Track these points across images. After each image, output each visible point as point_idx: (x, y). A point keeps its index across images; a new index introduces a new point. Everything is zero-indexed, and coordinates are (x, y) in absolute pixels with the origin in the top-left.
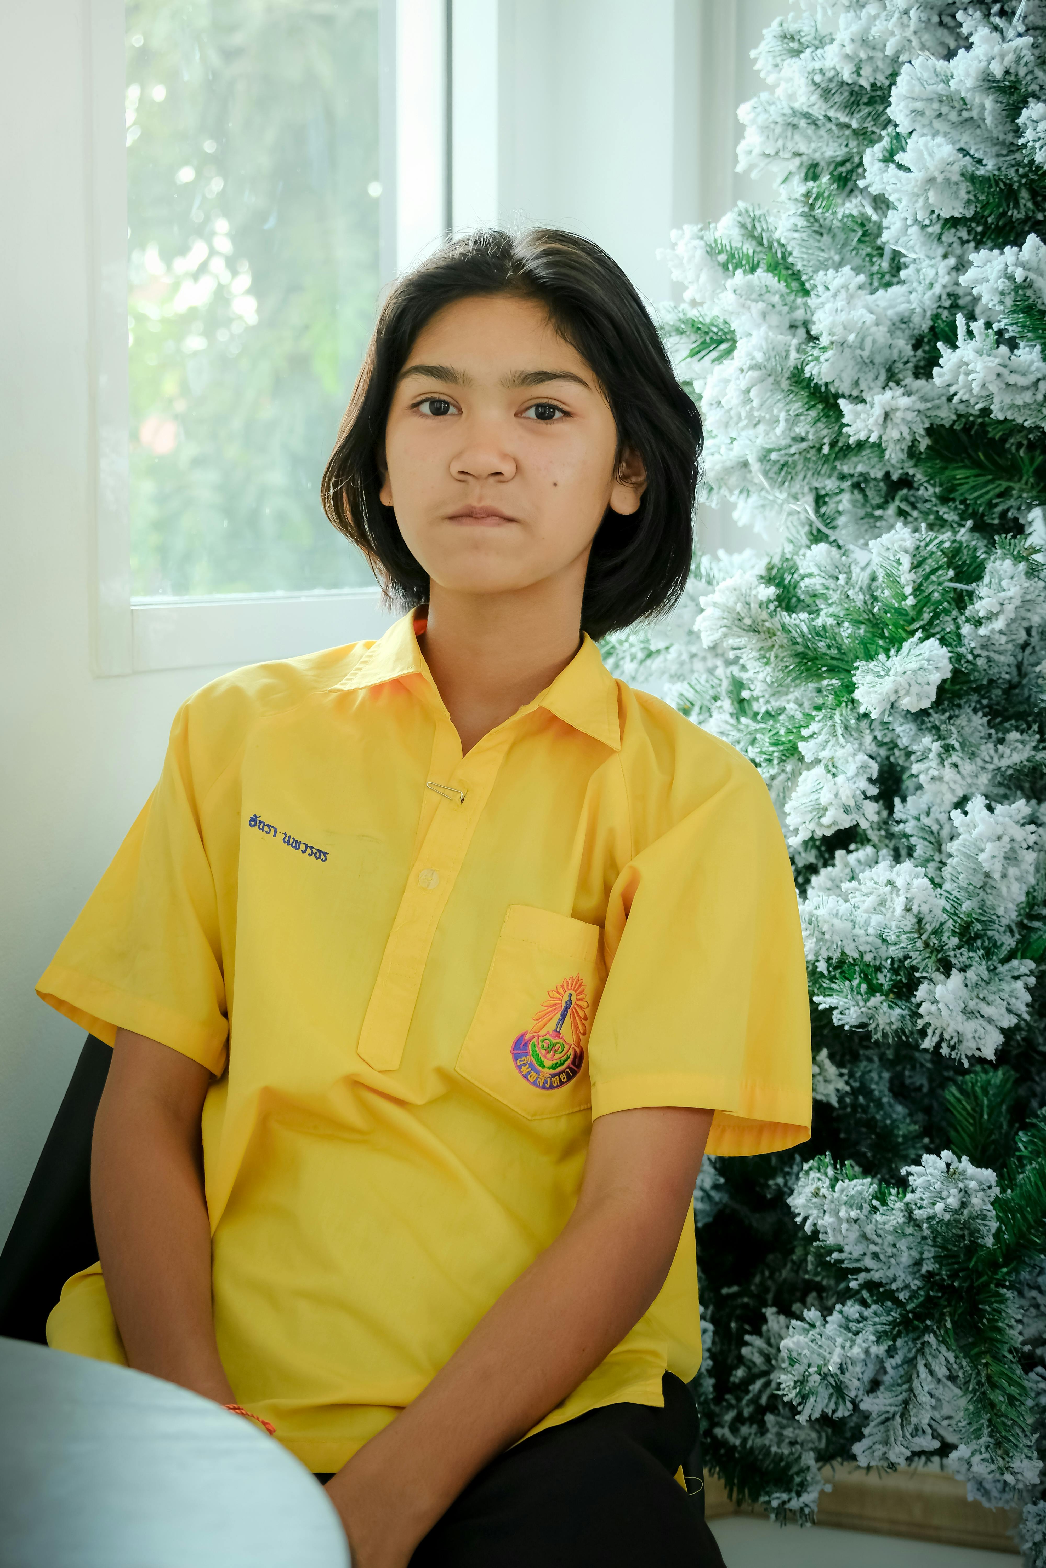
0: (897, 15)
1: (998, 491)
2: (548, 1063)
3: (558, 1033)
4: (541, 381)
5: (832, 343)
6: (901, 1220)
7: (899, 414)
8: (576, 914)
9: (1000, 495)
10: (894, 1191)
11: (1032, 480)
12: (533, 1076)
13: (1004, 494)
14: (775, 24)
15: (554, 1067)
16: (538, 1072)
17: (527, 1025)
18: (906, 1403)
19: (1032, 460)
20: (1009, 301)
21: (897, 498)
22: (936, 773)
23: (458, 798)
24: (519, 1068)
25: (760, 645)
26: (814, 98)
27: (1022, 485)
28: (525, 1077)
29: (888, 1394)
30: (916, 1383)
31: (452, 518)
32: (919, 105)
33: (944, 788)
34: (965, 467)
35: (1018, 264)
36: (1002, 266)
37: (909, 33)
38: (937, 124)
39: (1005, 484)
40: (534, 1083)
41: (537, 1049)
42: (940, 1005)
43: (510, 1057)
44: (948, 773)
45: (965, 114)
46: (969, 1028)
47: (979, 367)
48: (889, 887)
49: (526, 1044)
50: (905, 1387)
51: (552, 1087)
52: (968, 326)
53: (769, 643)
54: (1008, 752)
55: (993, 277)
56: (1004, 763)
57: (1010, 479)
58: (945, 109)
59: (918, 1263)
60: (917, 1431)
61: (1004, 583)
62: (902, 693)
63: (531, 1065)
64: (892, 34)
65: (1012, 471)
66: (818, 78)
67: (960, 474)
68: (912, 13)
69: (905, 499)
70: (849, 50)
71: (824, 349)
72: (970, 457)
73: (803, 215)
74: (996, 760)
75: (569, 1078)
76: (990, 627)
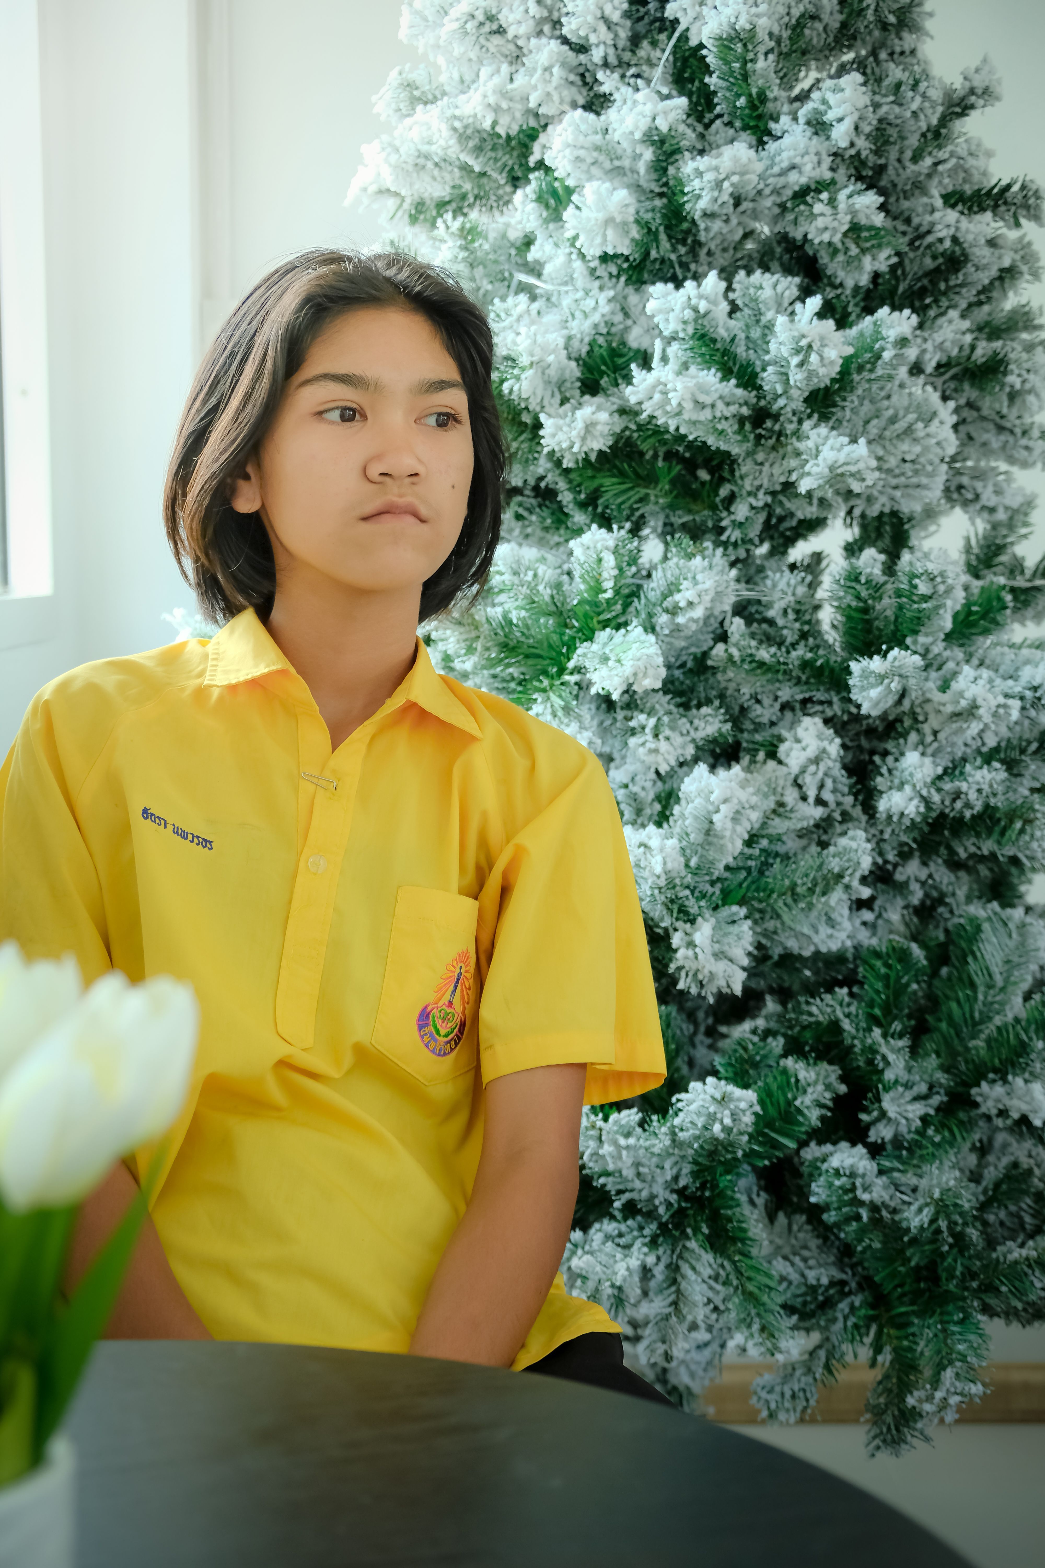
0: (539, 72)
1: (636, 497)
2: (443, 1032)
3: (450, 1004)
4: (442, 389)
5: (532, 364)
6: (668, 1143)
7: (599, 427)
8: (461, 892)
9: (641, 500)
10: (655, 1118)
11: (667, 487)
12: (432, 1045)
13: (643, 500)
14: (394, 74)
15: (446, 1036)
16: (436, 1041)
17: (429, 997)
18: (675, 1304)
19: (670, 469)
20: (690, 330)
21: (512, 504)
22: (653, 746)
23: (331, 787)
24: (422, 1037)
25: (464, 636)
26: (453, 142)
27: (657, 491)
28: (427, 1046)
29: (660, 1298)
30: (684, 1285)
31: (365, 519)
32: (582, 153)
33: (660, 759)
34: (614, 476)
35: (700, 297)
36: (685, 299)
37: (550, 88)
38: (594, 170)
39: (643, 491)
40: (433, 1051)
41: (436, 1018)
42: (698, 950)
43: (416, 1028)
44: (663, 745)
45: (617, 163)
46: (720, 968)
47: (679, 386)
48: (642, 849)
49: (428, 1015)
50: (673, 1289)
51: (445, 1054)
52: (664, 351)
53: (474, 634)
54: (702, 724)
55: (678, 308)
56: (700, 735)
57: (646, 487)
58: (602, 158)
59: (676, 1178)
60: (693, 1327)
61: (699, 577)
62: (641, 675)
63: (431, 1035)
64: (535, 88)
65: (650, 479)
66: (457, 124)
67: (608, 481)
68: (556, 70)
69: (520, 505)
70: (492, 100)
71: (523, 369)
72: (615, 466)
73: (461, 248)
74: (692, 732)
75: (456, 1044)
76: (688, 616)
